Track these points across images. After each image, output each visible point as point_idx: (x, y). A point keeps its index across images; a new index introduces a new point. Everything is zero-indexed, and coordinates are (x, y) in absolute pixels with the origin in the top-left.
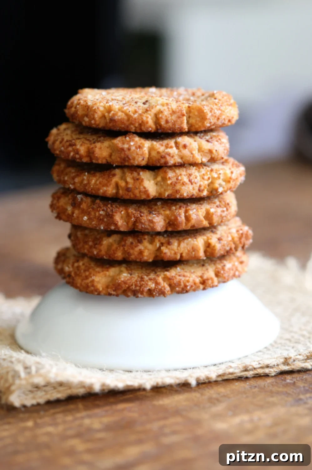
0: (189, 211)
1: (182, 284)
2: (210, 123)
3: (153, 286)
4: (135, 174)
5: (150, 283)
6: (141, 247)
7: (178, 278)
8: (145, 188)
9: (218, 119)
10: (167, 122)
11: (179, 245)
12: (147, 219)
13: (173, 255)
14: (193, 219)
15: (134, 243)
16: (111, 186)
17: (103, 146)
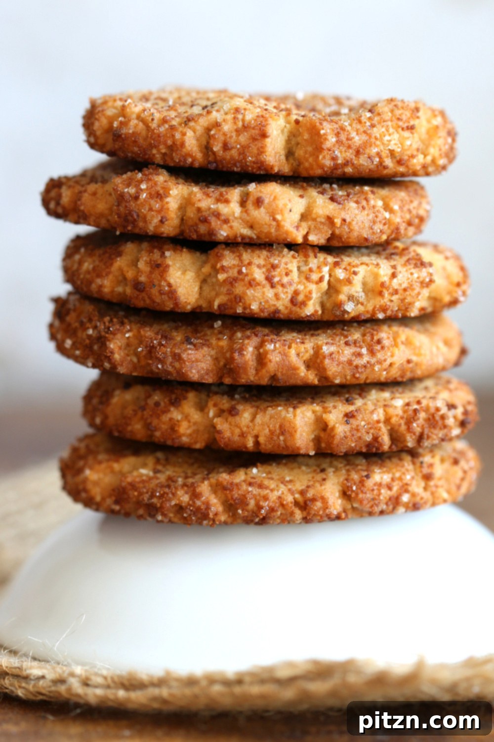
0: (266, 343)
1: (252, 503)
2: (334, 159)
3: (185, 498)
4: (156, 255)
5: (180, 493)
6: (176, 415)
7: (244, 487)
8: (170, 285)
9: (358, 153)
10: (226, 147)
11: (253, 419)
12: (171, 352)
13: (236, 438)
14: (270, 361)
15: (162, 404)
16: (111, 277)
17: (100, 192)
